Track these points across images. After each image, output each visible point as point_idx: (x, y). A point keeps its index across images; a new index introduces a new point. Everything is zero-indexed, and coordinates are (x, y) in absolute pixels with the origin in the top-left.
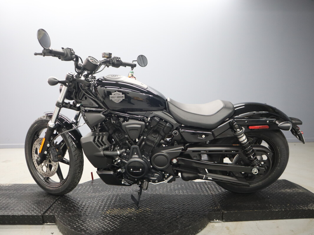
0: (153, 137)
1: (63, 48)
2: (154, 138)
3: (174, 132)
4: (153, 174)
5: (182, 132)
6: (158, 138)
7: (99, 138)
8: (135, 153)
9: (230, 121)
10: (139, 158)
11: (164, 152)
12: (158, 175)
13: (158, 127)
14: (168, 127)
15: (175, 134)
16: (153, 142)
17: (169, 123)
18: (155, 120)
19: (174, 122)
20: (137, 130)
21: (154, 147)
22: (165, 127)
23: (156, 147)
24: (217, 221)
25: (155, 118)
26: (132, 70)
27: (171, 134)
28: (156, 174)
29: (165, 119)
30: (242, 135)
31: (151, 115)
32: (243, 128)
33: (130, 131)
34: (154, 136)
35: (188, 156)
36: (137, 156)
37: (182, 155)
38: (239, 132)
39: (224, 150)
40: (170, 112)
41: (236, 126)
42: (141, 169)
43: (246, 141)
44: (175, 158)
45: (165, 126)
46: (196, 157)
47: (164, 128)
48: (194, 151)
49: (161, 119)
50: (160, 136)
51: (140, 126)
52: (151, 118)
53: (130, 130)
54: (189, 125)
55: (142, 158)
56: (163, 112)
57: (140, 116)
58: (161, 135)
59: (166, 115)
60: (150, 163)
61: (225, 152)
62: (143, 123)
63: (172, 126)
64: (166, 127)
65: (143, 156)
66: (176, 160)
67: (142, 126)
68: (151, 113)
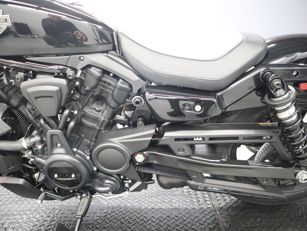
0: (95, 109)
2: (97, 113)
3: (135, 100)
4: (102, 181)
5: (149, 100)
6: (105, 112)
8: (59, 145)
9: (259, 74)
10: (67, 153)
11: (116, 141)
12: (112, 182)
13: (102, 89)
14: (121, 89)
15: (137, 103)
16: (96, 120)
17: (122, 79)
18: (92, 75)
19: (133, 77)
20: (51, 97)
21: (100, 131)
22: (114, 89)
23: (104, 130)
25: (93, 70)
27: (130, 104)
28: (107, 181)
29: (114, 71)
30: (288, 105)
31: (82, 64)
32: (290, 87)
33: (38, 99)
34: (97, 109)
35: (167, 149)
36: (62, 151)
37: (153, 145)
38: (281, 98)
39: (241, 135)
40: (123, 56)
41: (276, 83)
42: (73, 176)
43: (294, 118)
44: (141, 152)
45: (115, 87)
46: (183, 150)
47: (113, 91)
48: (177, 139)
49: (105, 72)
50: (108, 107)
51: (56, 88)
52: (83, 71)
53: (36, 98)
54: (165, 83)
55: (74, 154)
56: (107, 56)
57: (57, 66)
58: (111, 107)
59: (115, 63)
60: (90, 161)
61: (243, 139)
62: (63, 82)
63: (131, 86)
64: (116, 90)
65: (75, 150)
66: (142, 156)
67: (60, 89)
68: (82, 58)
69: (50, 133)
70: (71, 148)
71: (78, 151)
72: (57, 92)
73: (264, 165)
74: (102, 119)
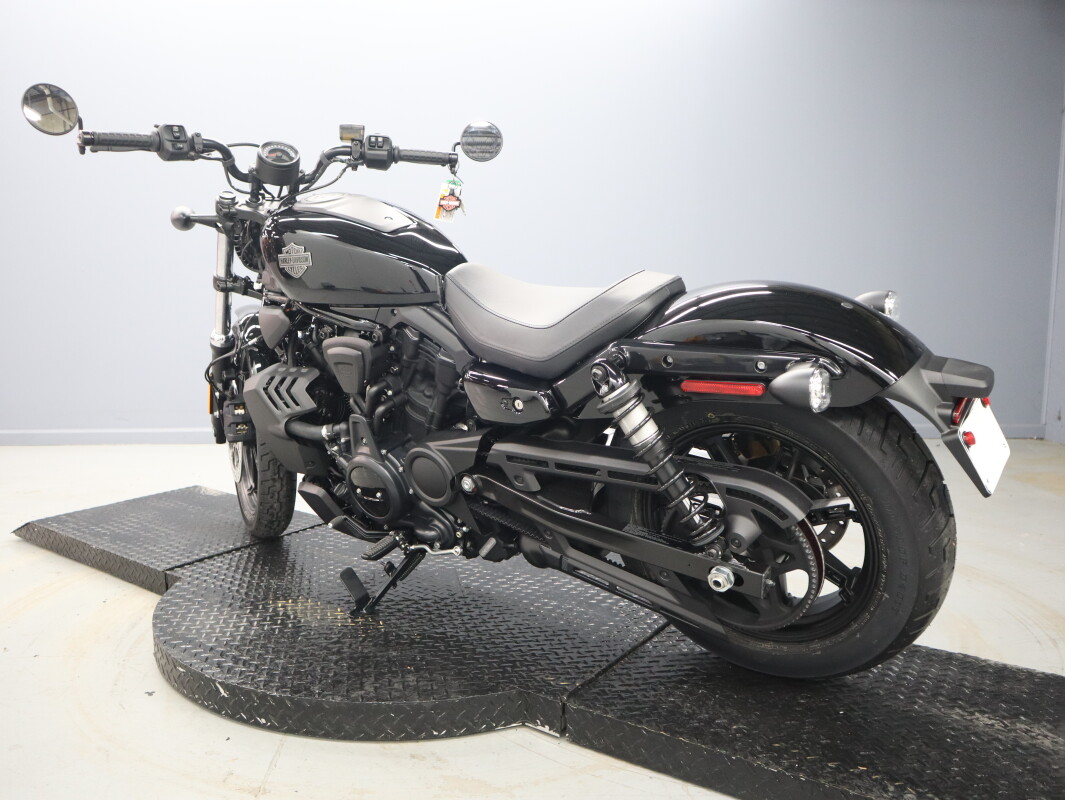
0: (424, 394)
1: (157, 126)
2: (427, 400)
6: (435, 399)
7: (282, 381)
8: (364, 441)
10: (374, 456)
11: (434, 448)
12: (439, 525)
13: (424, 361)
14: (442, 363)
16: (423, 411)
17: (445, 349)
18: (408, 338)
19: (455, 346)
21: (429, 430)
23: (437, 430)
24: (546, 729)
25: (408, 331)
26: (454, 173)
28: (435, 522)
29: (429, 333)
31: (395, 321)
33: (340, 366)
35: (497, 472)
36: (368, 451)
37: (481, 462)
40: (447, 314)
42: (379, 495)
44: (470, 474)
45: (436, 360)
46: (523, 481)
48: (511, 457)
49: (423, 336)
51: (358, 353)
53: (337, 364)
54: (502, 362)
55: (383, 458)
56: (425, 310)
57: (363, 321)
58: (440, 392)
59: (435, 322)
60: (404, 476)
62: (366, 344)
65: (384, 452)
66: (470, 480)
67: (363, 354)
68: (395, 312)
69: (354, 417)
70: (379, 449)
71: (389, 455)
72: (357, 357)
73: (655, 539)
74: (431, 410)
